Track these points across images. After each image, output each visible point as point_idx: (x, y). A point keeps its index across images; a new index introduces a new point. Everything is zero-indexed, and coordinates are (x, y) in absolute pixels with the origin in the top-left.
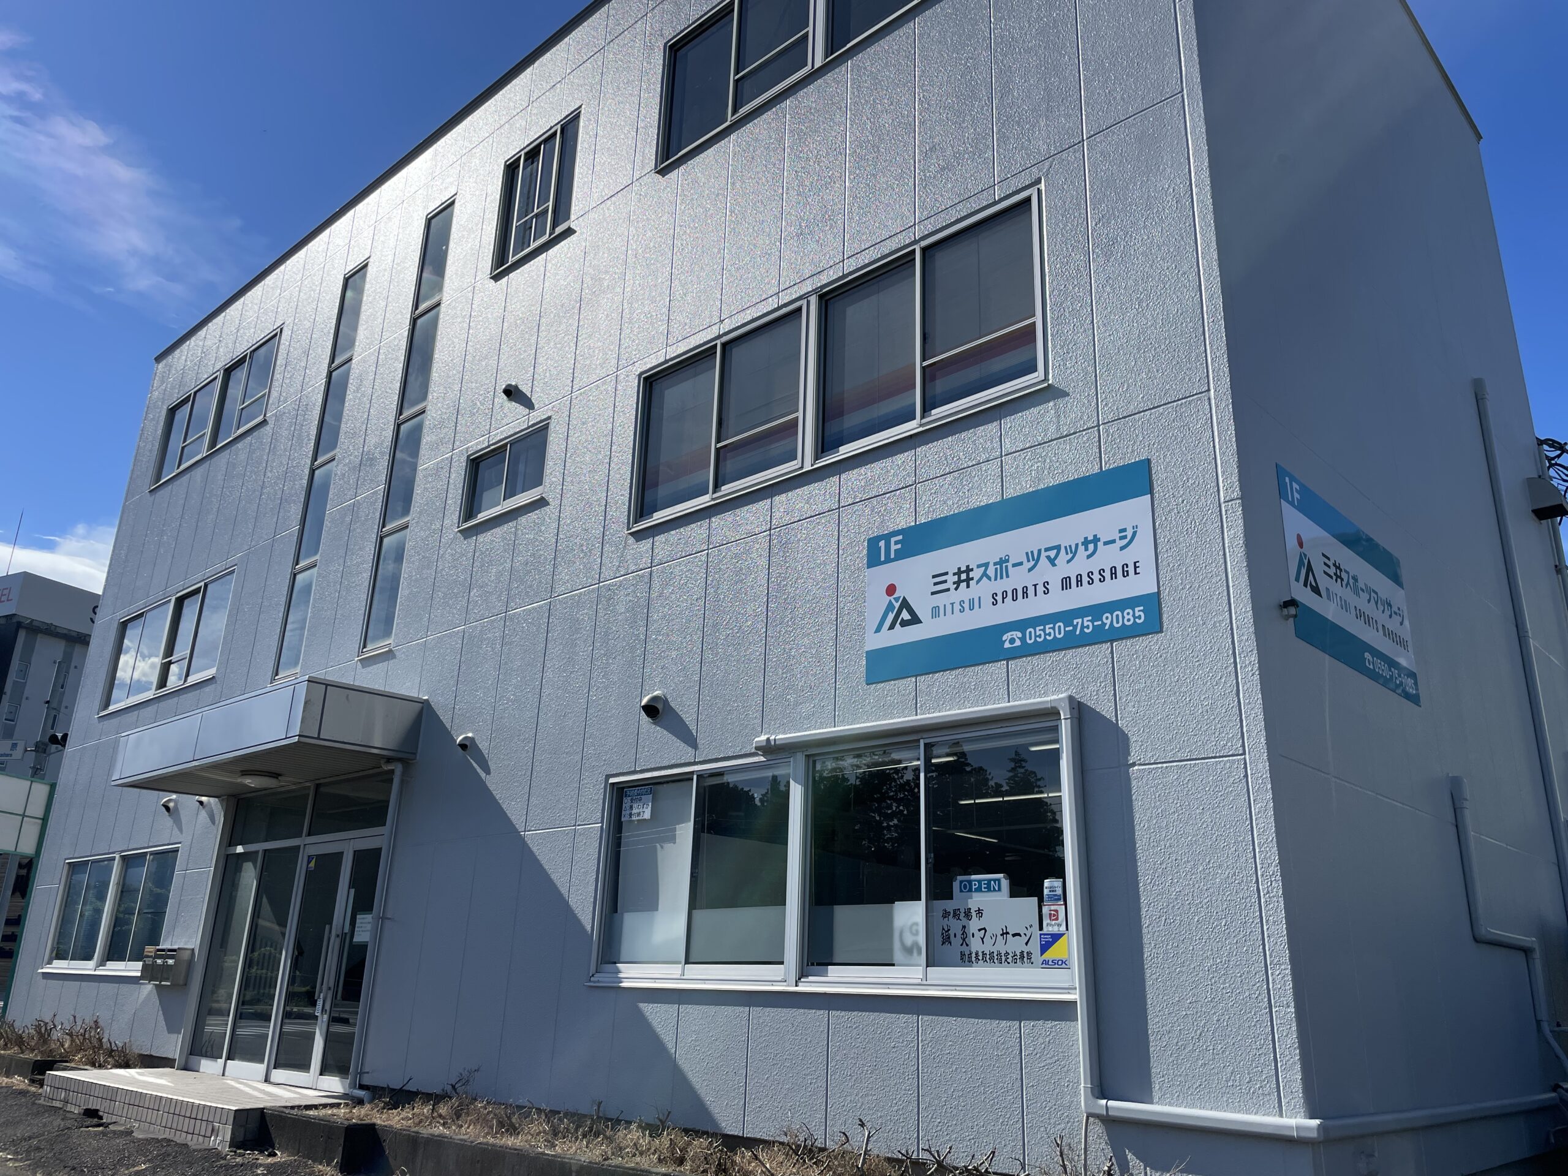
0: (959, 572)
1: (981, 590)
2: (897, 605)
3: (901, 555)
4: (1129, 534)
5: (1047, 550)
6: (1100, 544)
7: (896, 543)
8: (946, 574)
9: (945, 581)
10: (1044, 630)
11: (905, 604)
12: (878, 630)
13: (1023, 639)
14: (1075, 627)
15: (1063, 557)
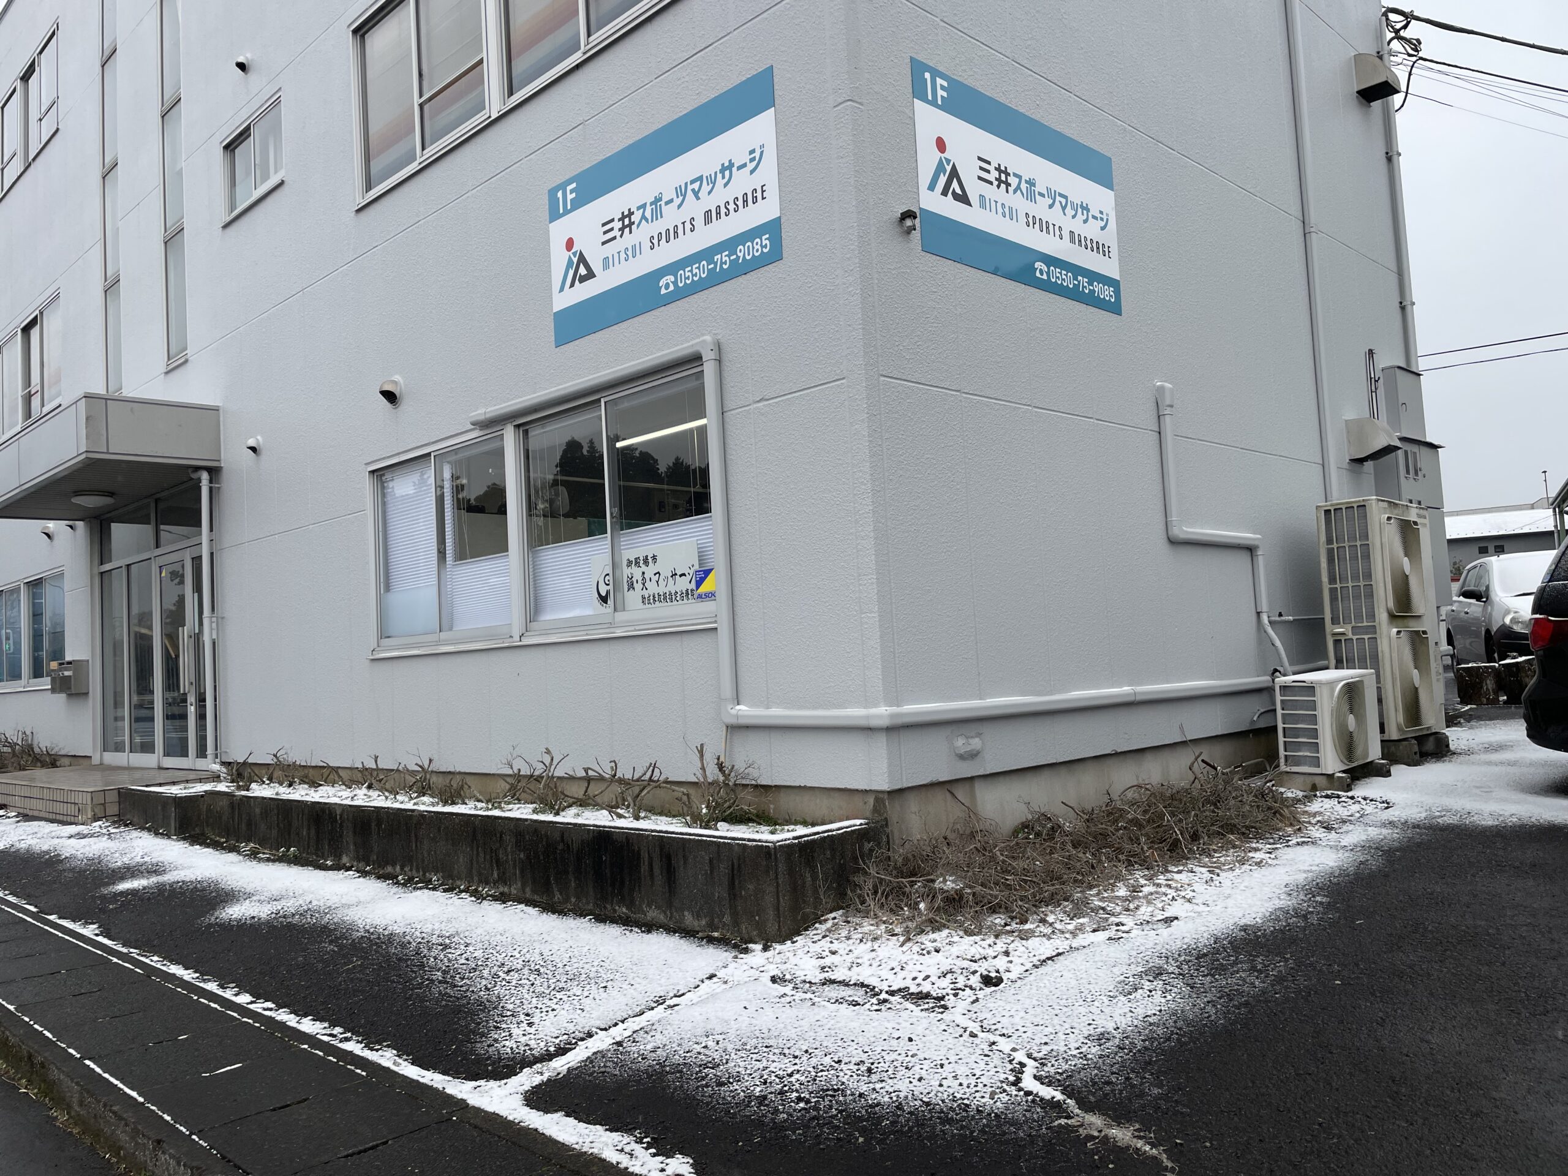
0: (622, 219)
1: (642, 234)
2: (575, 260)
3: (577, 204)
4: (757, 155)
5: (692, 182)
6: (734, 169)
7: (572, 192)
8: (613, 220)
9: (612, 229)
10: (691, 271)
11: (582, 259)
12: (562, 290)
13: (675, 283)
14: (716, 264)
15: (706, 188)
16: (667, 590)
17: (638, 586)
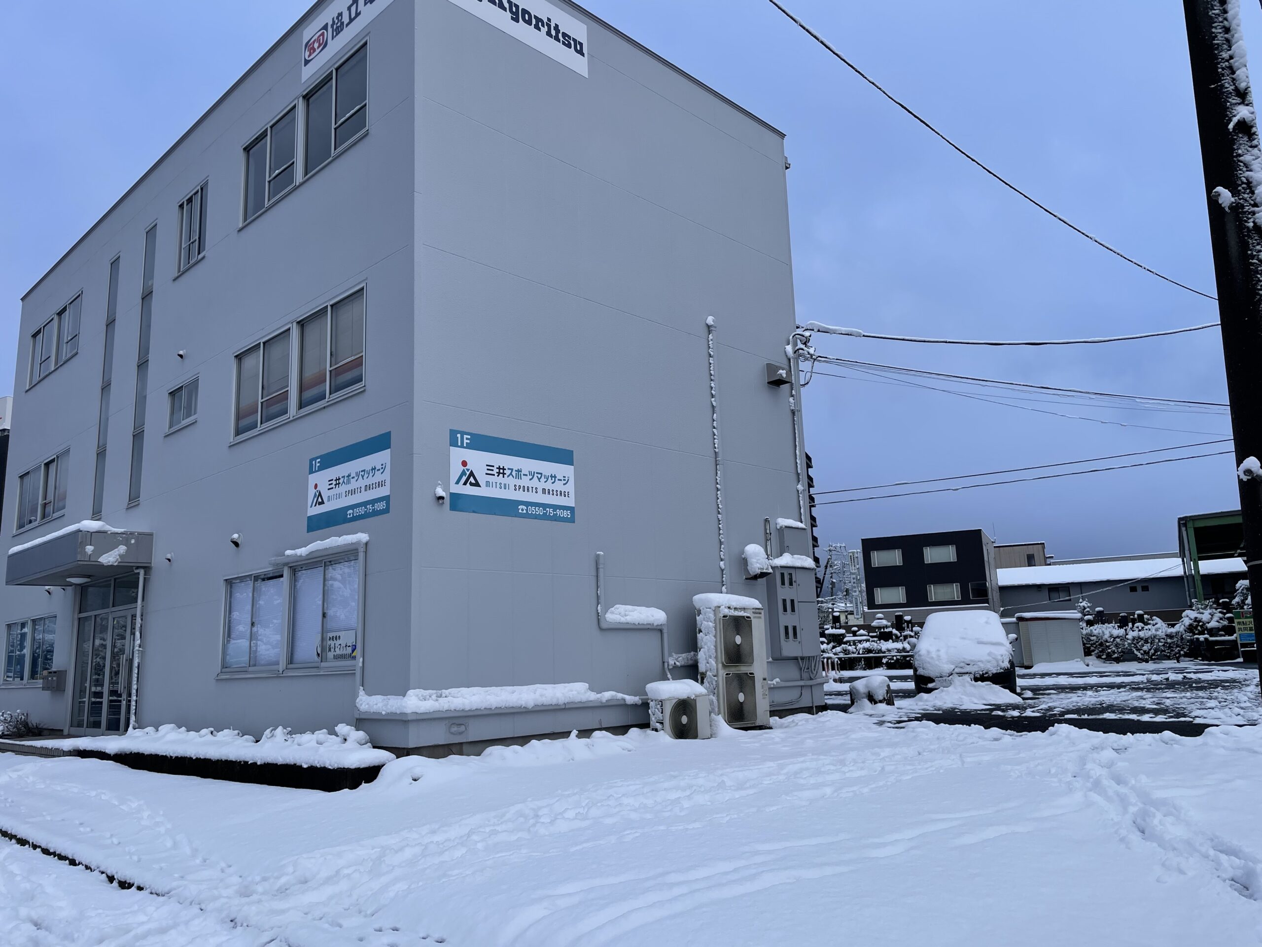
0: (336, 480)
1: (343, 489)
2: (317, 494)
3: (321, 469)
4: (384, 466)
5: (362, 471)
6: (376, 470)
7: (318, 462)
8: (332, 480)
9: (332, 484)
10: (359, 510)
11: (320, 494)
12: (311, 507)
13: (353, 514)
14: (367, 509)
15: (366, 475)
16: (343, 653)
17: (332, 650)
